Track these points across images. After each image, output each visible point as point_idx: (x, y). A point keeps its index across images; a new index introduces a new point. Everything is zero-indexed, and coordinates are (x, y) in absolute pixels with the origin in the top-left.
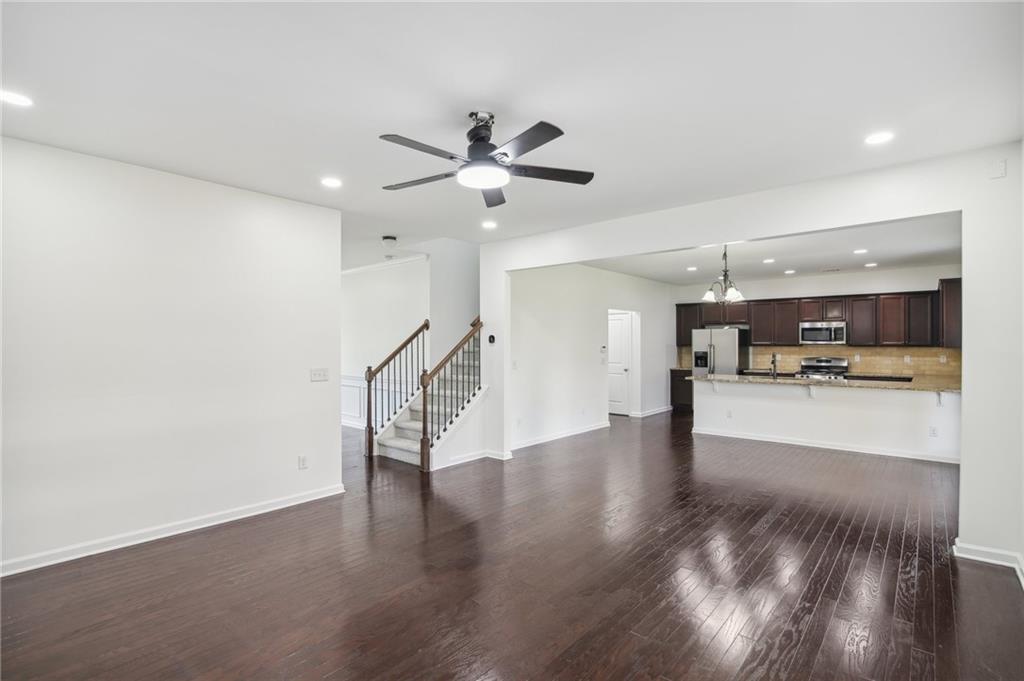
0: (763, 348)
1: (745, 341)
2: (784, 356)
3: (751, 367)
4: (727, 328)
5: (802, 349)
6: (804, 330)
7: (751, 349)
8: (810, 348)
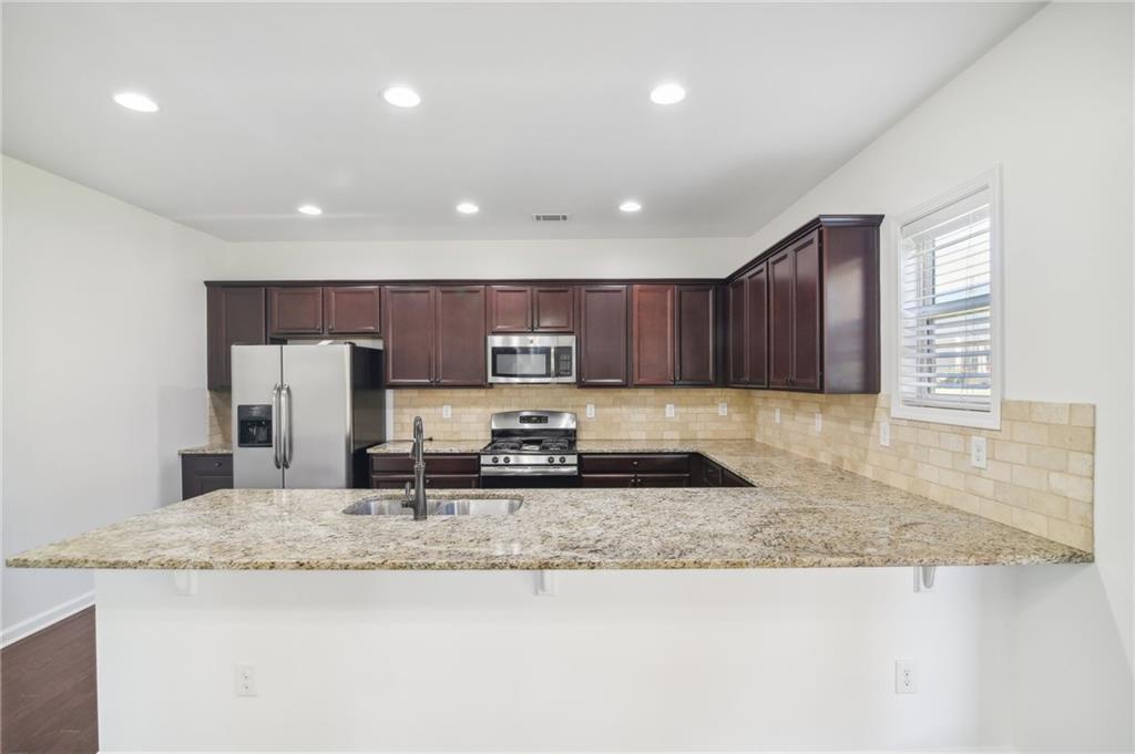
0: (413, 393)
1: (370, 377)
2: (458, 410)
3: (390, 435)
4: (325, 343)
5: (491, 393)
6: (496, 351)
7: (390, 395)
8: (506, 391)
